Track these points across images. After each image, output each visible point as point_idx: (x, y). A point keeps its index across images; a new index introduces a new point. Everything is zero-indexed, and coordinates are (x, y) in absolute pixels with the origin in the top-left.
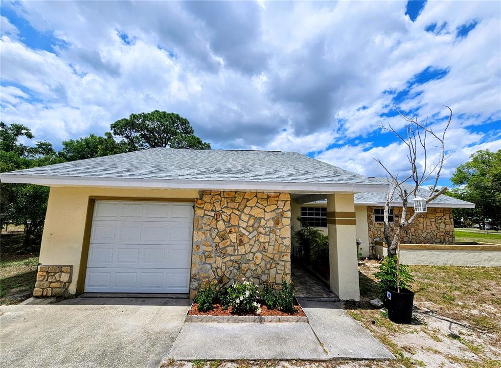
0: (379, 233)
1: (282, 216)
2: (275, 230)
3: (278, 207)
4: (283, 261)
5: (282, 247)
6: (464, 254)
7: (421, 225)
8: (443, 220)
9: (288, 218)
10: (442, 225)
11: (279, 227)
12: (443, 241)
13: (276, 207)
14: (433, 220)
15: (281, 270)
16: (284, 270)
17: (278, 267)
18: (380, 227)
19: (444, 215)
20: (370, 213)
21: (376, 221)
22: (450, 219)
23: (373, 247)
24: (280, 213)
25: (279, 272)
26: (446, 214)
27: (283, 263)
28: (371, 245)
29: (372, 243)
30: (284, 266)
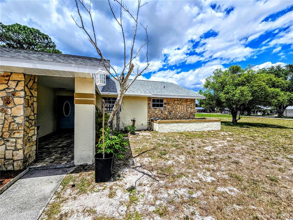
0: (154, 114)
1: (13, 95)
2: (5, 109)
3: (9, 86)
4: (14, 138)
5: (14, 125)
6: (195, 125)
7: (178, 109)
8: (190, 106)
9: (21, 97)
10: (190, 109)
11: (10, 106)
12: (189, 118)
13: (7, 86)
14: (185, 106)
15: (12, 146)
16: (15, 146)
17: (8, 144)
18: (155, 110)
19: (191, 103)
20: (150, 102)
21: (153, 107)
22: (194, 105)
23: (150, 123)
24: (12, 92)
25: (8, 148)
26: (192, 102)
27: (14, 140)
28: (149, 122)
29: (149, 120)
30: (16, 142)
